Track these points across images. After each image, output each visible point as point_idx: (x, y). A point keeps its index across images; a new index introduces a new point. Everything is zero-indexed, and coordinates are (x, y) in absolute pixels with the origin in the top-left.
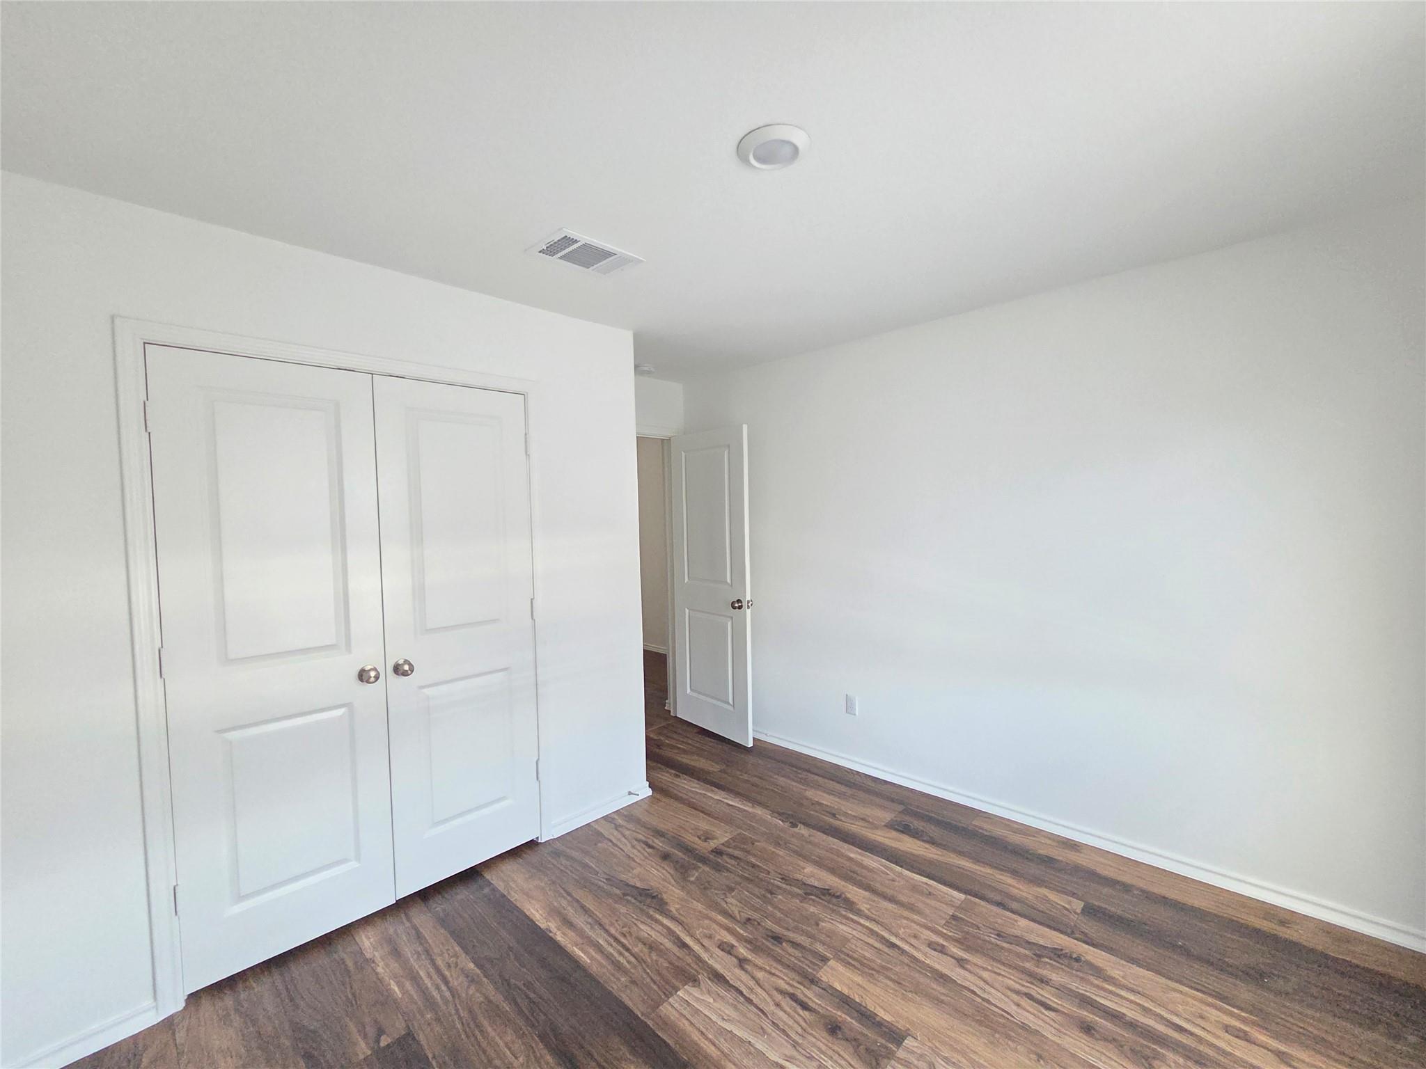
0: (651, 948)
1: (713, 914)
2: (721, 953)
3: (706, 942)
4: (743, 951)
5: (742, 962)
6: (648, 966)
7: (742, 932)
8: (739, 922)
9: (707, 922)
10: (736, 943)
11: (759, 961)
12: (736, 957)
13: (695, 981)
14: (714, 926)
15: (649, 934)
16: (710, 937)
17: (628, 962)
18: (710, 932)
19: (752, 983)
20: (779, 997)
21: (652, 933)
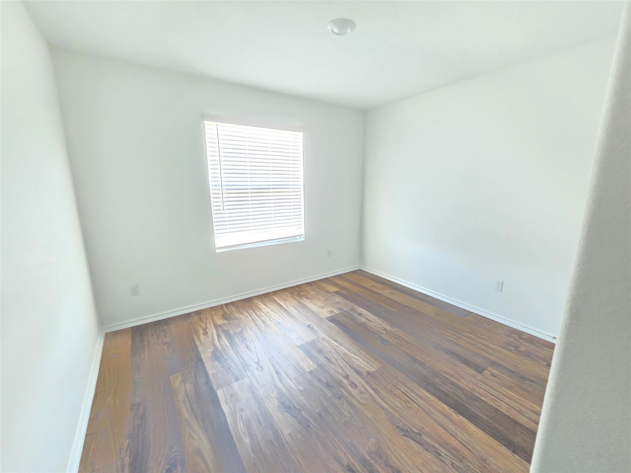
0: (391, 392)
1: (358, 405)
2: (357, 383)
3: (363, 390)
4: (346, 382)
5: (347, 377)
6: (391, 383)
7: (345, 392)
8: (345, 398)
9: (362, 401)
10: (349, 387)
11: (339, 377)
12: (350, 380)
13: (368, 373)
14: (358, 398)
15: (394, 399)
16: (361, 392)
17: (401, 387)
18: (361, 395)
19: (345, 369)
20: (335, 362)
21: (393, 400)
